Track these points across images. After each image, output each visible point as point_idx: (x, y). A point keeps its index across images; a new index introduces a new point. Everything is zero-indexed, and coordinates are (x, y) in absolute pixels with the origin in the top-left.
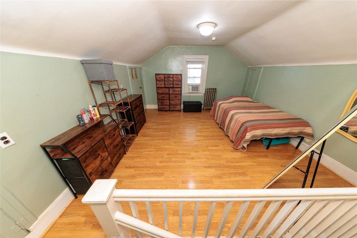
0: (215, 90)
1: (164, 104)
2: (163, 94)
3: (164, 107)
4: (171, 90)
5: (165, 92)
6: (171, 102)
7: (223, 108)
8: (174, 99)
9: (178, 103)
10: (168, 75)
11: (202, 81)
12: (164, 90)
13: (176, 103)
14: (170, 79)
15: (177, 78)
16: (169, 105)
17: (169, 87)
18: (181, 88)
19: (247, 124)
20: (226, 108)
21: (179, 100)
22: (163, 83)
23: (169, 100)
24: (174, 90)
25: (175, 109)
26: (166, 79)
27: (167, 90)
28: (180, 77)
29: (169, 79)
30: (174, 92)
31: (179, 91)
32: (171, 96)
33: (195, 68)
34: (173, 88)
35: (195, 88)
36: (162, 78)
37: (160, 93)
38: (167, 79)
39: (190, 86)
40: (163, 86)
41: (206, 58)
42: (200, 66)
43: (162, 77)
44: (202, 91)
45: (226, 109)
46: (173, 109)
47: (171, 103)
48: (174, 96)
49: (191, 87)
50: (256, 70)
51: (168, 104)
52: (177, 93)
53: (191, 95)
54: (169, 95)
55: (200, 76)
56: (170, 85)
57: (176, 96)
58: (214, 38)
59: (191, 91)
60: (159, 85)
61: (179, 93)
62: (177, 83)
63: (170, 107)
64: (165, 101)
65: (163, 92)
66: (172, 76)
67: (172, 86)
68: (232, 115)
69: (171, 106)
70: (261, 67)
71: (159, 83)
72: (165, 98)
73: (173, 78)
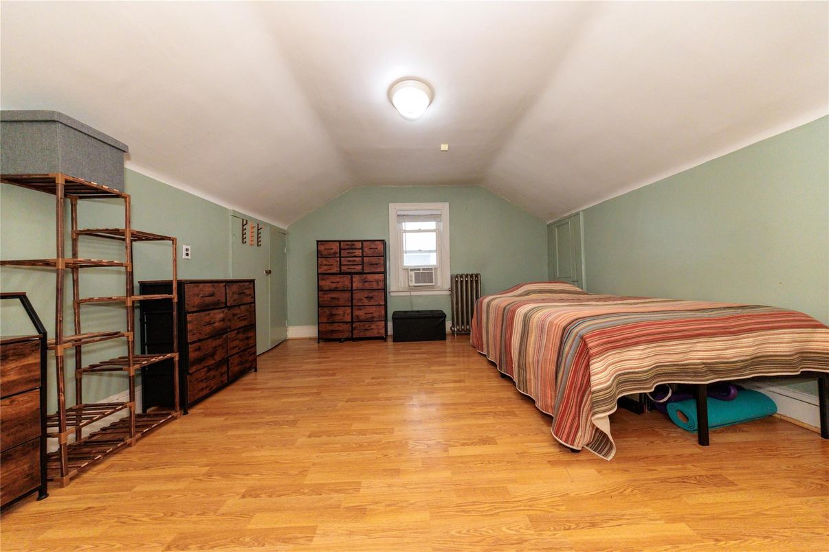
0: (475, 279)
1: (337, 319)
2: (336, 290)
3: (336, 327)
4: (356, 278)
5: (340, 285)
6: (356, 313)
8: (366, 302)
9: (376, 314)
10: (349, 243)
11: (440, 259)
12: (338, 280)
13: (370, 316)
14: (355, 251)
15: (372, 250)
16: (352, 322)
17: (353, 271)
18: (385, 273)
21: (380, 305)
22: (335, 262)
23: (352, 306)
24: (366, 278)
25: (368, 334)
26: (344, 253)
27: (345, 281)
28: (381, 247)
29: (351, 251)
30: (366, 284)
31: (379, 282)
32: (357, 295)
33: (420, 231)
34: (362, 273)
35: (425, 275)
36: (333, 251)
37: (326, 288)
38: (347, 251)
39: (411, 270)
40: (335, 270)
41: (444, 207)
42: (432, 225)
43: (335, 247)
44: (443, 283)
46: (362, 335)
47: (357, 316)
48: (366, 294)
49: (413, 273)
50: (567, 223)
51: (349, 319)
52: (375, 286)
53: (413, 293)
54: (350, 294)
55: (434, 248)
56: (355, 267)
57: (371, 295)
59: (413, 284)
60: (325, 267)
61: (380, 287)
62: (374, 260)
63: (353, 329)
64: (340, 311)
65: (334, 286)
66: (359, 245)
67: (359, 268)
69: (357, 324)
71: (325, 263)
72: (340, 303)
73: (362, 248)
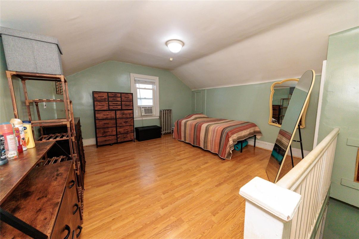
0: (170, 111)
1: (108, 134)
2: (106, 119)
3: (107, 138)
4: (118, 113)
5: (109, 116)
6: (119, 130)
7: (191, 125)
8: (124, 124)
9: (129, 130)
10: (114, 94)
11: (154, 102)
12: (108, 113)
13: (126, 131)
14: (117, 98)
15: (126, 98)
16: (117, 135)
17: (116, 109)
18: (133, 109)
19: (227, 131)
20: (194, 123)
21: (131, 125)
22: (105, 104)
23: (116, 127)
24: (124, 112)
25: (126, 140)
26: (111, 99)
27: (112, 114)
28: (131, 97)
29: (115, 98)
30: (124, 116)
31: (130, 114)
32: (119, 121)
33: (145, 89)
34: (122, 110)
35: (148, 110)
36: (103, 98)
37: (101, 118)
38: (113, 98)
39: (142, 108)
40: (106, 108)
41: (156, 79)
42: (150, 86)
43: (105, 96)
44: (156, 113)
45: (195, 125)
46: (122, 140)
47: (120, 132)
48: (124, 120)
50: (200, 92)
51: (114, 133)
52: (128, 116)
53: (144, 118)
54: (115, 121)
55: (151, 97)
56: (117, 107)
57: (127, 120)
58: (171, 59)
59: (143, 114)
60: (99, 107)
61: (131, 117)
62: (128, 103)
63: (117, 138)
64: (110, 130)
65: (105, 117)
66: (119, 95)
67: (119, 107)
68: (206, 127)
69: (119, 135)
70: (205, 90)
71: (99, 104)
72: (110, 126)
73: (121, 97)
